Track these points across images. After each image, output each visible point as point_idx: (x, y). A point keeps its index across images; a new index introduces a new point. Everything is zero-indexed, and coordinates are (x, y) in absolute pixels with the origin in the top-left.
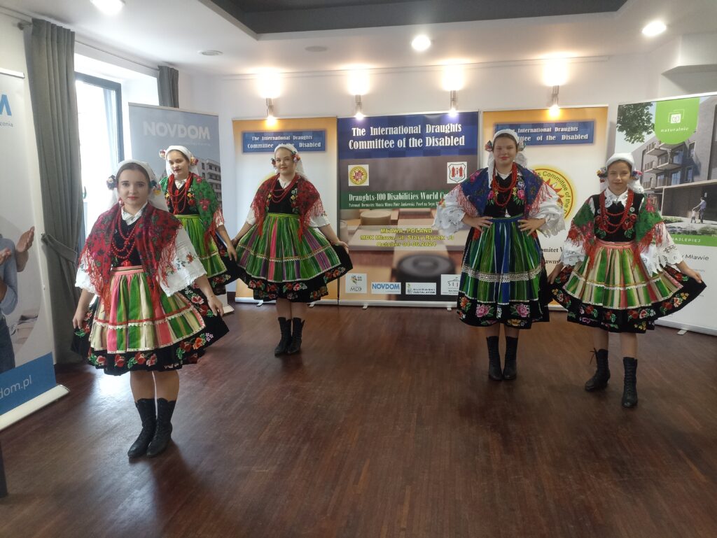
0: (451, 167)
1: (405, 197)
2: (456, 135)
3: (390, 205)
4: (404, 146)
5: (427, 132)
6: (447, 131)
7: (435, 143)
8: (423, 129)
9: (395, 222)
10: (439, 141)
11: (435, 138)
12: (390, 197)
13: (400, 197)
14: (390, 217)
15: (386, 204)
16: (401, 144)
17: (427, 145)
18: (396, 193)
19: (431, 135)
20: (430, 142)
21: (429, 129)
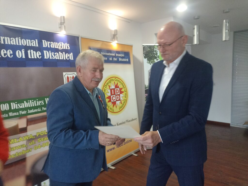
0: (66, 76)
1: (31, 104)
2: (66, 51)
3: (15, 114)
4: (24, 57)
5: (44, 46)
6: (60, 48)
7: (52, 56)
8: (40, 43)
9: (24, 130)
10: (55, 55)
11: (51, 52)
12: (14, 106)
13: (25, 105)
14: (17, 126)
15: (11, 114)
16: (20, 54)
17: (45, 58)
18: (20, 101)
19: (48, 49)
20: (48, 55)
21: (45, 44)
